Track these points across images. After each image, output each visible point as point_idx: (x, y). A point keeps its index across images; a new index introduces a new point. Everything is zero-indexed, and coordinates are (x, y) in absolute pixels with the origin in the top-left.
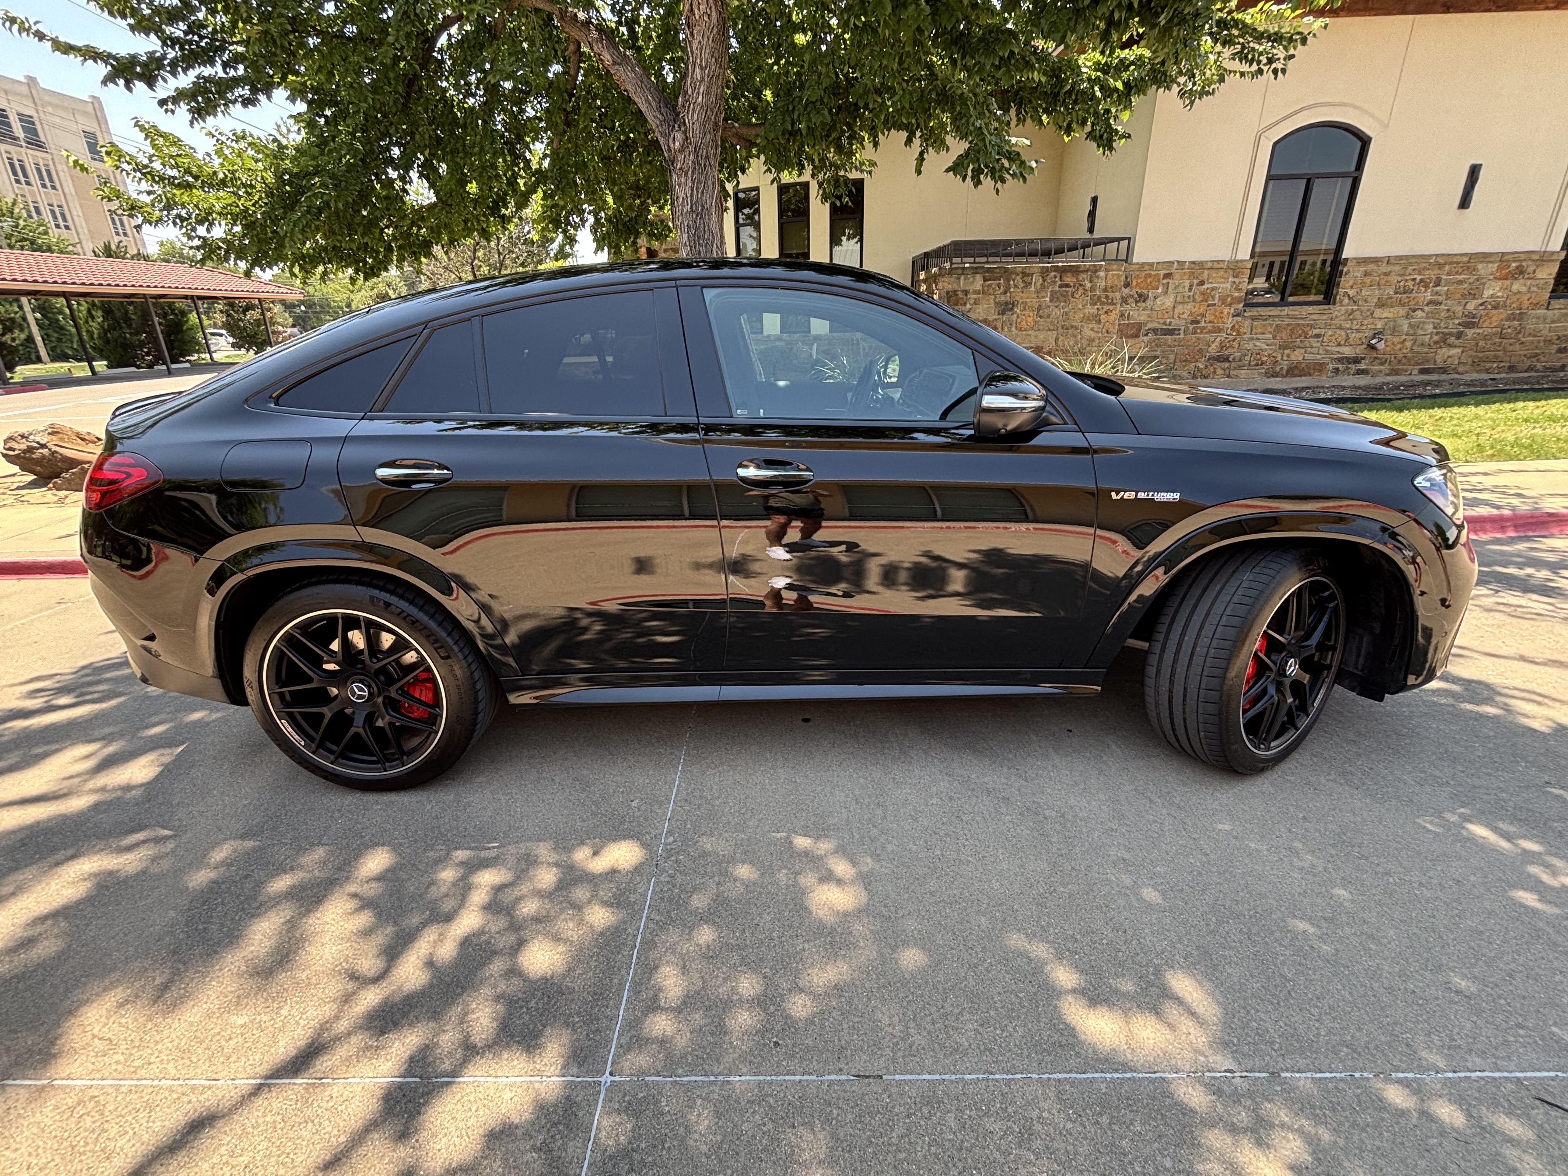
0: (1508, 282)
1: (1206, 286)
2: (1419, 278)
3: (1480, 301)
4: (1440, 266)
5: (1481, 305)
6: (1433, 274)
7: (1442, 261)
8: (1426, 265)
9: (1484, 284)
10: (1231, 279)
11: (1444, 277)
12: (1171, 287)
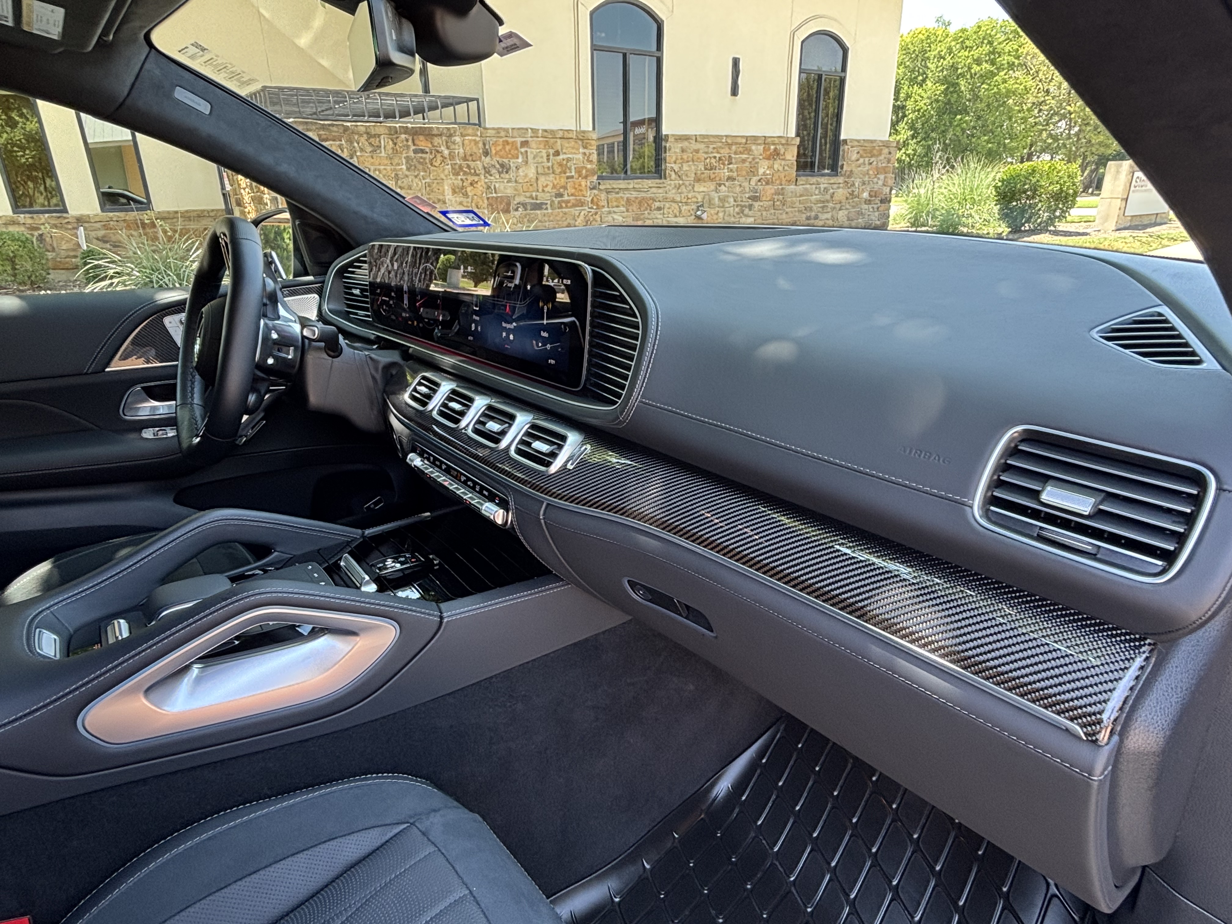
0: (771, 162)
1: (561, 157)
2: (718, 155)
3: (758, 178)
4: (729, 145)
5: (759, 181)
6: (725, 152)
7: (729, 141)
8: (720, 144)
9: (757, 163)
10: (581, 150)
11: (733, 156)
12: (530, 157)
